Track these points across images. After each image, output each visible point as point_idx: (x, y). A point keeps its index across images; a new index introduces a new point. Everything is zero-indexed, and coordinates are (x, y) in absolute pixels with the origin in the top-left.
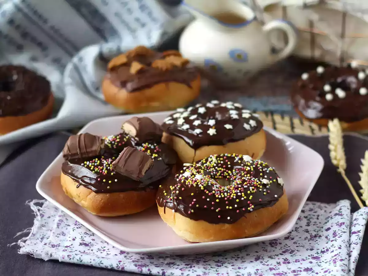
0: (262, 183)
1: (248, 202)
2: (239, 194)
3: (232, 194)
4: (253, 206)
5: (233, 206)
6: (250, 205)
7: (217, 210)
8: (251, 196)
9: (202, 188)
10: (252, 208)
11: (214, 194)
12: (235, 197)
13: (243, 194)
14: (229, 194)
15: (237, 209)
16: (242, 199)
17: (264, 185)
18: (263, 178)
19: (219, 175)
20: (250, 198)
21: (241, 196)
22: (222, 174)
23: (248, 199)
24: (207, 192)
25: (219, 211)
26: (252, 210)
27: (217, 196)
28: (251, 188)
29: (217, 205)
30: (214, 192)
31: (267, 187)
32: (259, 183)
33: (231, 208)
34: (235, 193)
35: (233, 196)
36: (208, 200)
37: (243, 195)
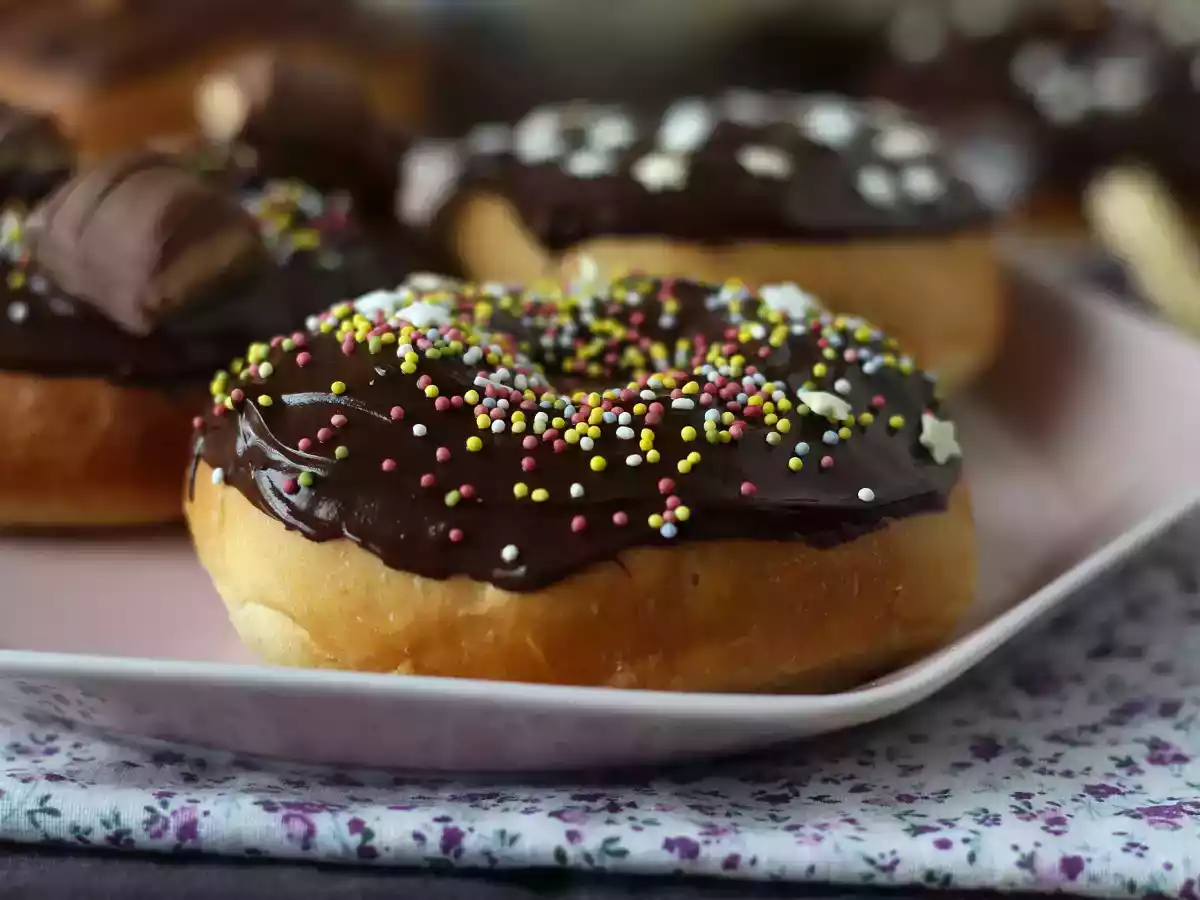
0: (801, 409)
1: (663, 484)
2: (623, 432)
3: (580, 426)
4: (682, 512)
5: (559, 491)
6: (670, 501)
7: (451, 498)
8: (693, 457)
9: (407, 366)
10: (677, 523)
11: (470, 408)
12: (586, 444)
13: (646, 434)
14: (557, 422)
15: (577, 506)
16: (632, 460)
17: (813, 425)
18: (824, 385)
19: (591, 359)
20: (683, 466)
21: (633, 445)
22: (610, 358)
23: (666, 466)
24: (430, 390)
25: (462, 502)
26: (668, 531)
27: (481, 421)
28: (711, 415)
29: (460, 467)
30: (470, 396)
31: (829, 436)
32: (784, 403)
33: (539, 495)
34: (602, 424)
35: (582, 434)
36: (418, 429)
37: (643, 444)
